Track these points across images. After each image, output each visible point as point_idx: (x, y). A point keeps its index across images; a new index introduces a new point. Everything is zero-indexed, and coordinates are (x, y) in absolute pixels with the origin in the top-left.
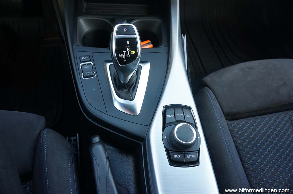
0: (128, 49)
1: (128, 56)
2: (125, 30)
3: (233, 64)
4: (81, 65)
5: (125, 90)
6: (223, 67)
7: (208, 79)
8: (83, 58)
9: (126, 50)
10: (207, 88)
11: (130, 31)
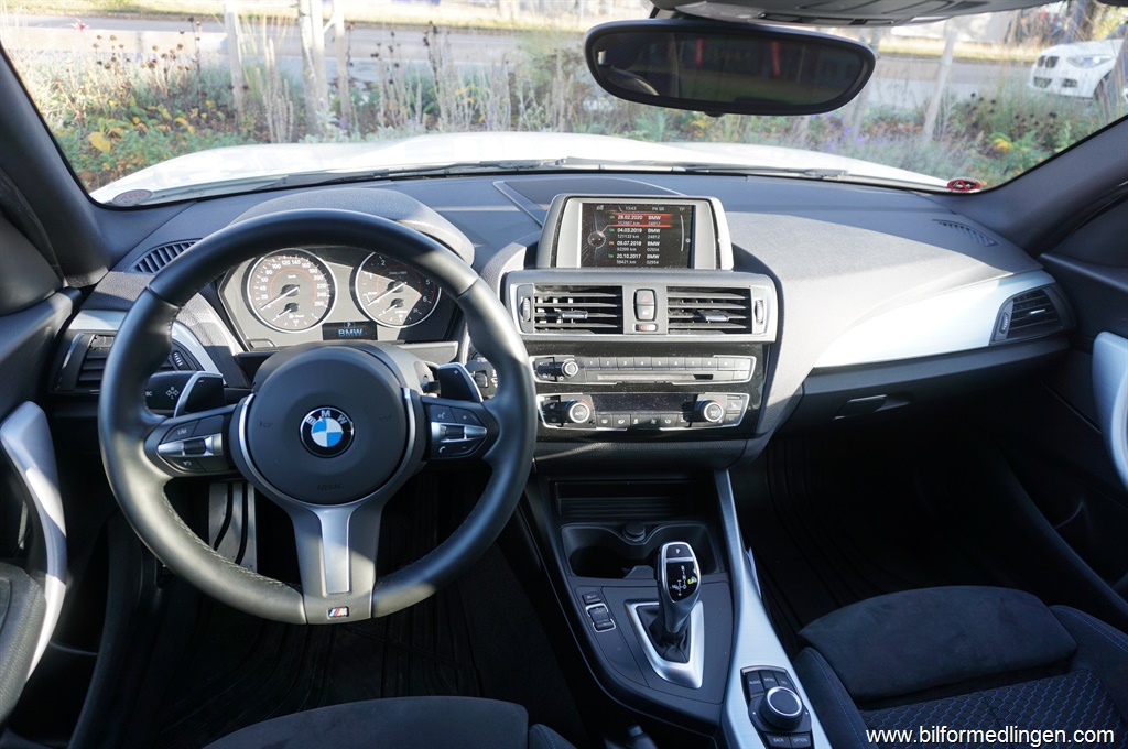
0: (684, 577)
1: (685, 587)
2: (678, 551)
3: (858, 599)
4: (587, 608)
5: (672, 647)
6: (840, 606)
7: (808, 632)
8: (589, 597)
9: (681, 578)
10: (810, 648)
11: (684, 552)
